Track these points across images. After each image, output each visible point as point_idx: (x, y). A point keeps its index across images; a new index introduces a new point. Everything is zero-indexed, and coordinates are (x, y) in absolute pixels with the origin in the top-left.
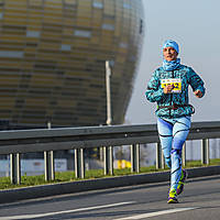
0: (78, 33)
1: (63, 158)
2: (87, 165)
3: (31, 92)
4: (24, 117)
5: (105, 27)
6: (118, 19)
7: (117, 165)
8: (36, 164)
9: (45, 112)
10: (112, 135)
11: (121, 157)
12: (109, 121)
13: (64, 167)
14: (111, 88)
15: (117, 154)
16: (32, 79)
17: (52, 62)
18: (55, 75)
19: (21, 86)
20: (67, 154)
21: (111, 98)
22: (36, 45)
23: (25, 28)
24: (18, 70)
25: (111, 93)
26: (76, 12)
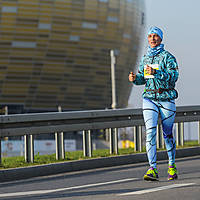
0: (86, 25)
1: (72, 139)
2: (94, 145)
3: (43, 79)
4: (37, 102)
5: (110, 19)
6: (122, 13)
7: (122, 145)
8: (48, 144)
9: (55, 97)
10: (117, 118)
11: (125, 137)
12: (114, 105)
13: (73, 147)
14: (116, 75)
15: (121, 135)
16: (44, 67)
17: (63, 51)
18: (65, 64)
19: (35, 74)
20: (76, 135)
21: (116, 84)
22: (47, 36)
23: (37, 21)
24: (31, 59)
25: (116, 80)
26: (83, 6)
